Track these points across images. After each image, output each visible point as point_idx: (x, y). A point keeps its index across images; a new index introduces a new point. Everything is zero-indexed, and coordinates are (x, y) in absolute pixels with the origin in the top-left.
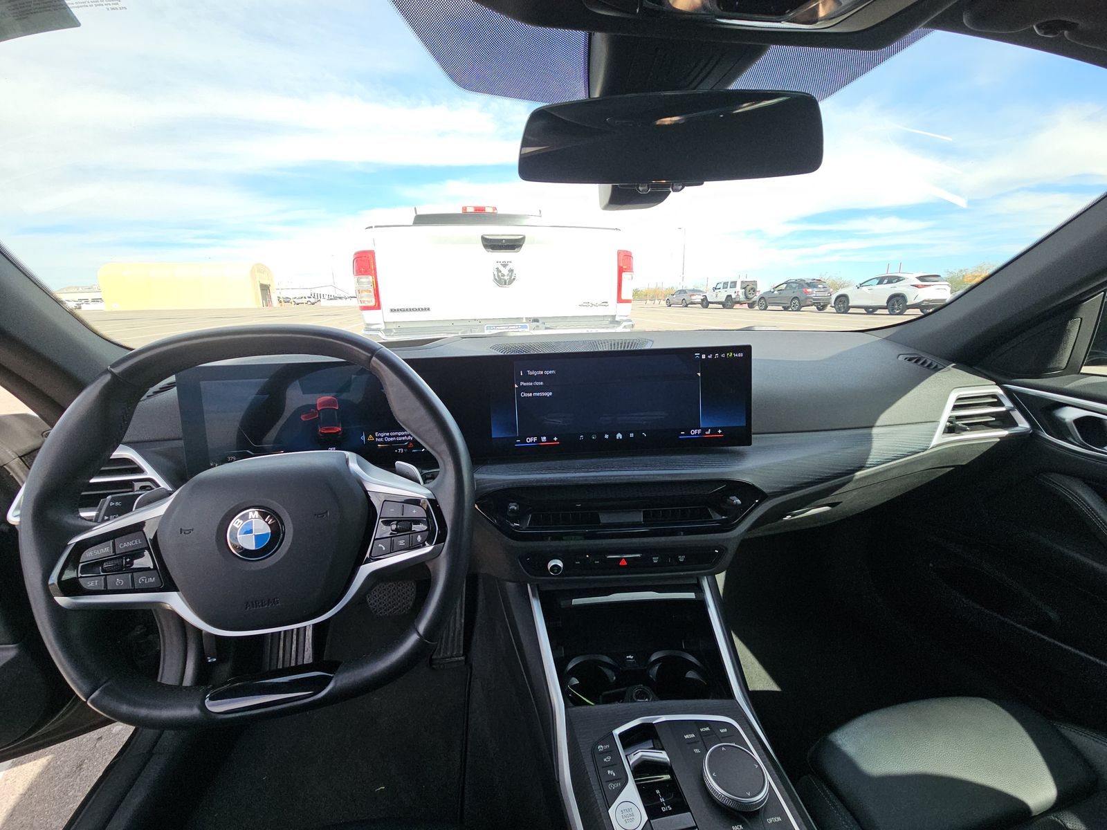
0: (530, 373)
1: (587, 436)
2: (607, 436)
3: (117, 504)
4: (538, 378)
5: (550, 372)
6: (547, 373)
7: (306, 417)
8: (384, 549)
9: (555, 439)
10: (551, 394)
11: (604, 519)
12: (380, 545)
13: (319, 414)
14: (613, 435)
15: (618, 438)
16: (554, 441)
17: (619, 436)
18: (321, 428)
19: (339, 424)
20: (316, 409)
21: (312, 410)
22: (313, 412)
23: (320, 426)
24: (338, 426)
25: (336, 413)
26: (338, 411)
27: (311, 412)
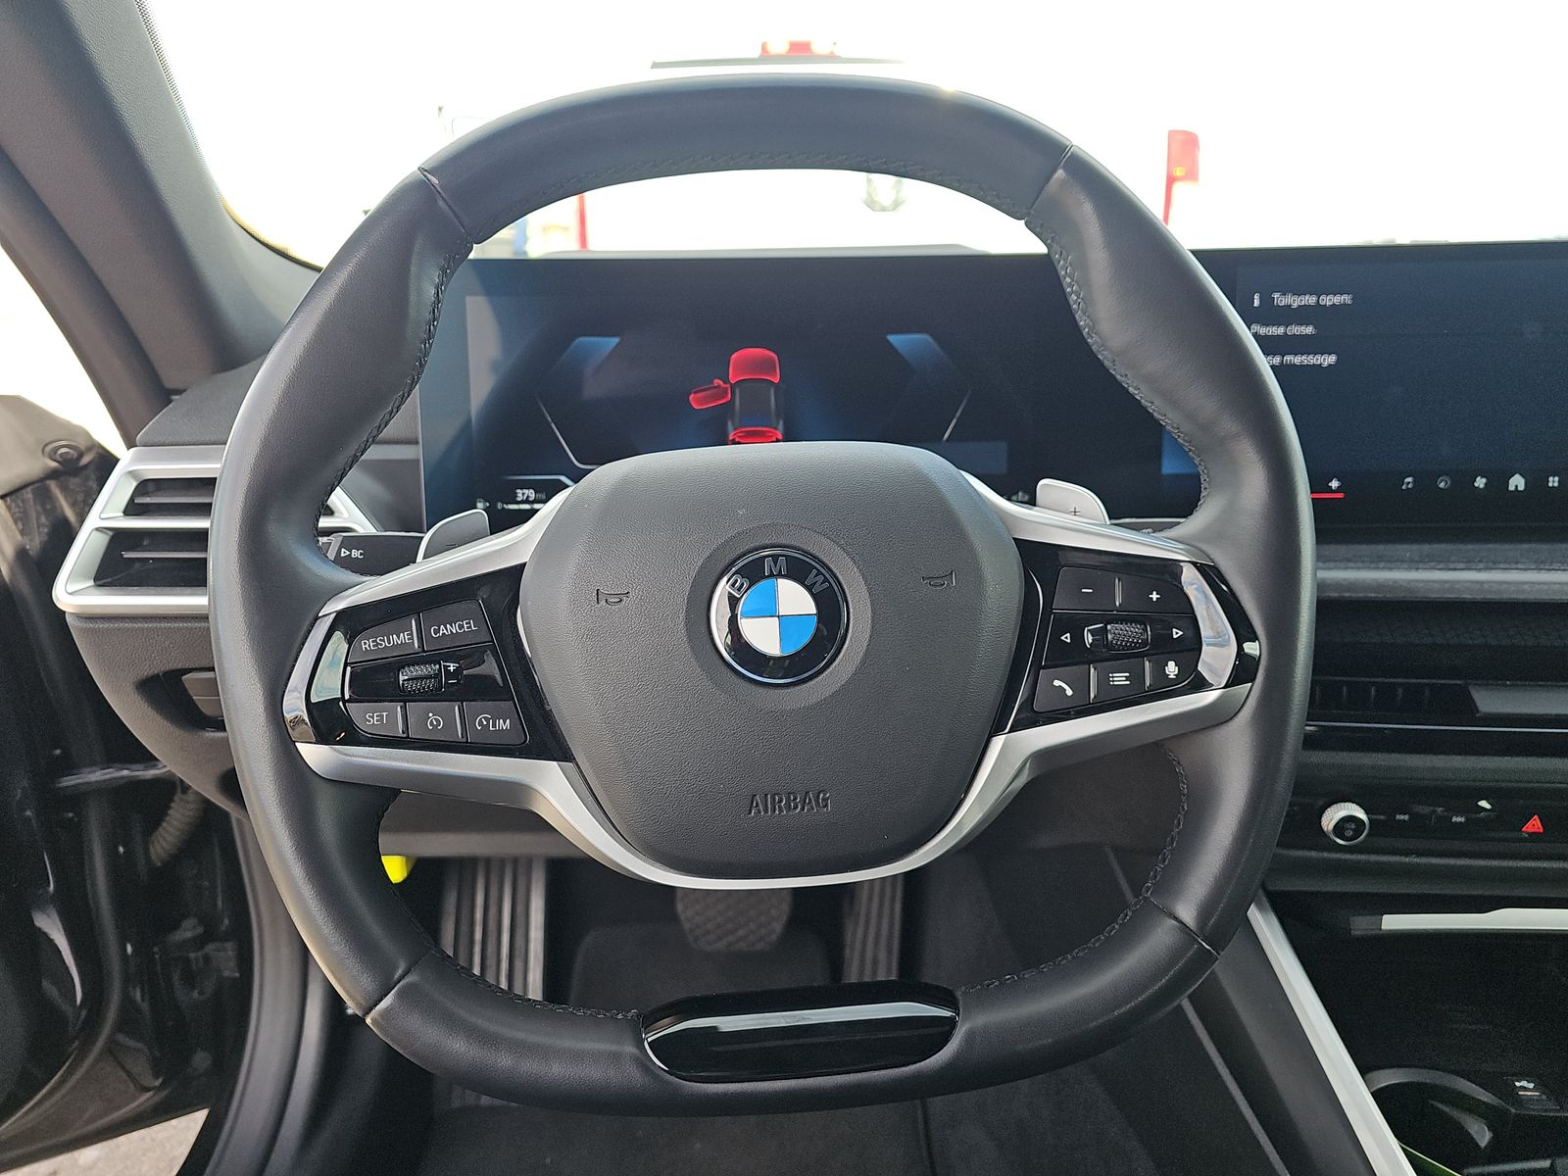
0: (1280, 300)
1: (1426, 480)
2: (1480, 482)
3: (356, 554)
4: (1301, 315)
5: (1337, 300)
6: (1328, 300)
7: (700, 402)
8: (1069, 692)
9: (1334, 484)
10: (1331, 359)
11: (1490, 701)
12: (1057, 683)
13: (733, 393)
14: (1499, 480)
15: (1512, 488)
16: (1330, 489)
17: (1517, 482)
18: (735, 429)
19: (778, 423)
20: (726, 380)
21: (717, 382)
22: (719, 386)
23: (733, 424)
24: (776, 429)
25: (772, 392)
26: (777, 387)
27: (715, 387)
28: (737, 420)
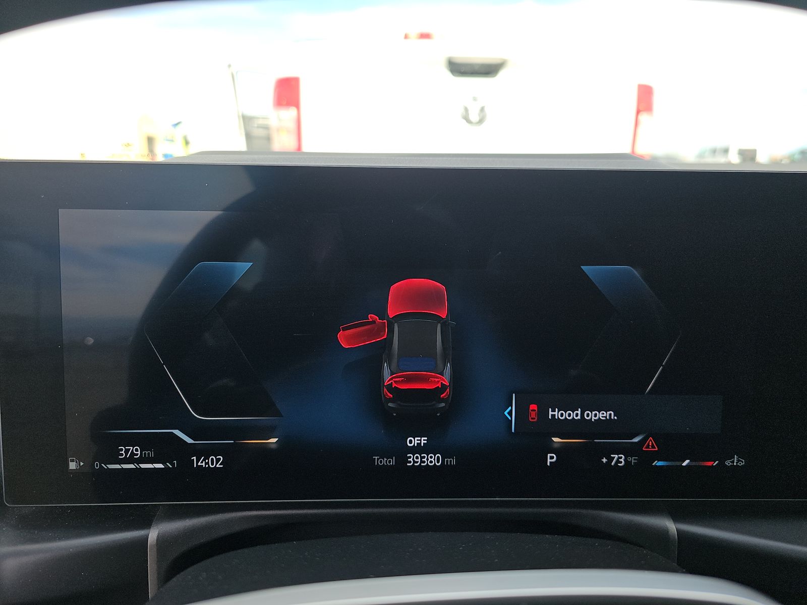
7: (350, 339)
18: (392, 373)
19: (445, 365)
20: (382, 314)
21: (372, 317)
22: (374, 322)
23: (389, 366)
24: (442, 374)
25: (439, 327)
26: (444, 324)
27: (369, 323)
28: (395, 360)
